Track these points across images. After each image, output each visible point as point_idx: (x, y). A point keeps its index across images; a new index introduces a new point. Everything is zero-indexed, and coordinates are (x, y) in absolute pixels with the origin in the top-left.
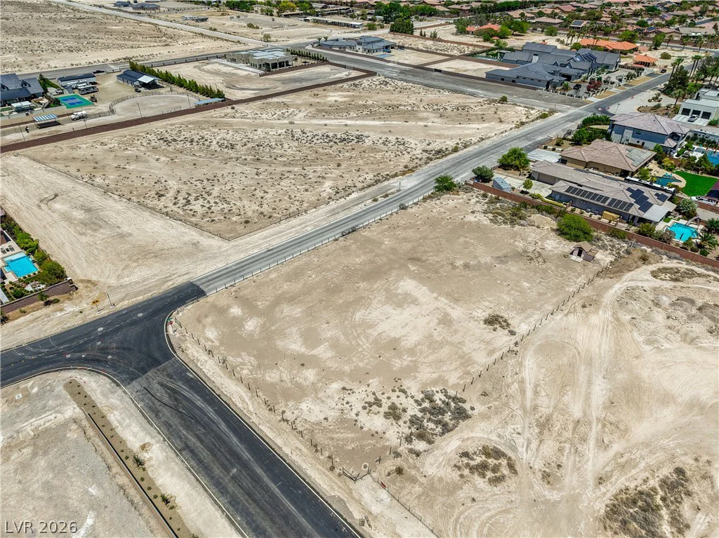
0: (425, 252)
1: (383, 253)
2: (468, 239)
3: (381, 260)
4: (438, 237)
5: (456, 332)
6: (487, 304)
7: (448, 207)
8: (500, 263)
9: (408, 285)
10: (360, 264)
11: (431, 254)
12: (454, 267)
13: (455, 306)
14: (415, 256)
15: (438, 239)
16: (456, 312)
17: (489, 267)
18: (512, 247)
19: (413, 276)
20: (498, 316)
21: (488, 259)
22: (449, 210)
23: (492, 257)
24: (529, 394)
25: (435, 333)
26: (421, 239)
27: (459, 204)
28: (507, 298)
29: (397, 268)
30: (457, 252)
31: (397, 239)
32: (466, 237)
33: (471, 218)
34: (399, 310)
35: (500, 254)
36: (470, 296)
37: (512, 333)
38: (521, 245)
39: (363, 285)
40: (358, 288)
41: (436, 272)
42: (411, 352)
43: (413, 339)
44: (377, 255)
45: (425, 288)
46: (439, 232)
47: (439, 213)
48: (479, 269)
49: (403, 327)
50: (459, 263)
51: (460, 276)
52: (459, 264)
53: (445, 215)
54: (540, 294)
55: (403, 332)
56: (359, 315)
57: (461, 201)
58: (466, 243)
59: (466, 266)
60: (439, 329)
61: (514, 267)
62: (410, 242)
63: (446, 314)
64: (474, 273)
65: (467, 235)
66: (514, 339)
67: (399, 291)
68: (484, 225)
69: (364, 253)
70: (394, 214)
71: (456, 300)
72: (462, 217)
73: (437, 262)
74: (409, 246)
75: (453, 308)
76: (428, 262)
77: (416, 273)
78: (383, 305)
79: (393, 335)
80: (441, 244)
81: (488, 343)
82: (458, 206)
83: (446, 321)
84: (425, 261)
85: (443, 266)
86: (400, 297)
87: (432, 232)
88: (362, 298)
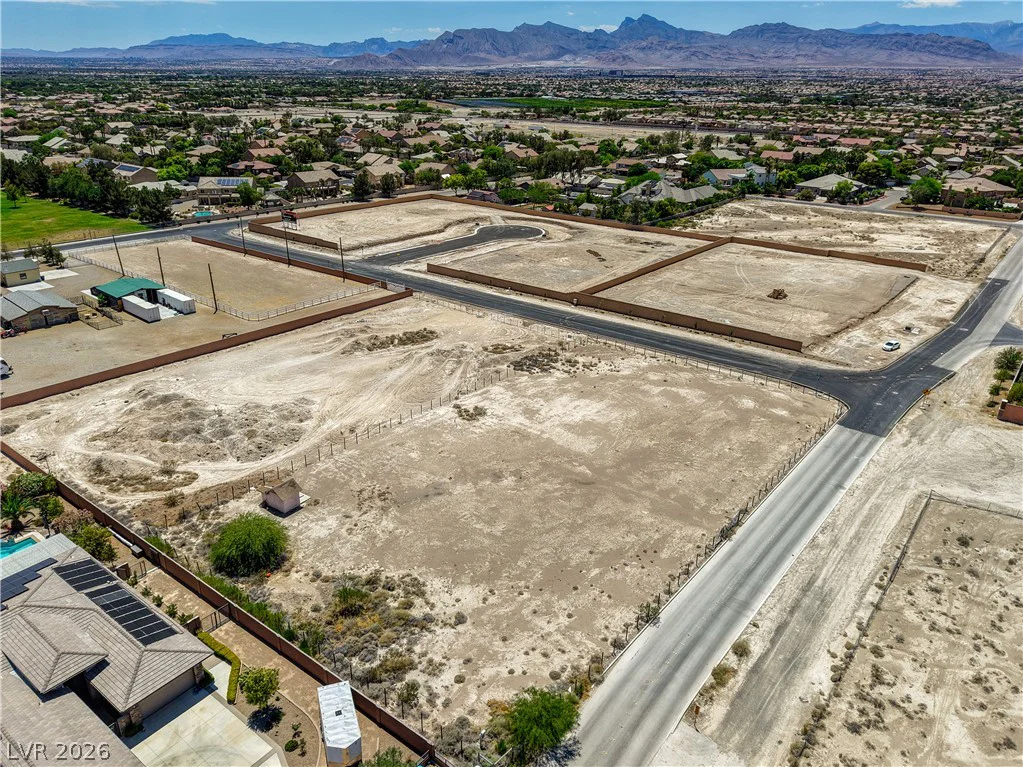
0: (568, 498)
1: (643, 493)
2: (487, 530)
3: (639, 479)
4: (548, 532)
5: (519, 405)
6: (477, 431)
7: (525, 640)
8: (440, 484)
9: (585, 445)
10: (669, 471)
11: (557, 494)
12: (517, 474)
13: (519, 426)
14: (584, 490)
15: (548, 526)
16: (518, 420)
17: (461, 477)
18: (405, 517)
19: (579, 457)
20: (468, 420)
21: (458, 489)
22: (525, 625)
23: (450, 494)
24: (460, 371)
25: (542, 402)
26: (582, 526)
27: (493, 657)
28: (450, 438)
29: (607, 467)
30: (512, 499)
31: (628, 523)
32: (490, 535)
33: (469, 597)
34: (588, 419)
35: (435, 501)
36: (498, 438)
37: (457, 407)
38: (384, 523)
39: (647, 443)
40: (652, 439)
41: (545, 465)
42: (565, 391)
43: (565, 399)
44: (651, 487)
45: (560, 443)
46: (546, 544)
47: (549, 612)
48: (478, 472)
49: (579, 406)
50: (509, 481)
51: (509, 461)
52: (509, 478)
53: (533, 605)
54: (401, 445)
55: (577, 403)
56: (634, 413)
57: (487, 672)
58: (490, 522)
59: (497, 476)
60: (538, 406)
61: (422, 479)
62: (601, 518)
63: (530, 418)
64: (486, 466)
65: (487, 542)
66: (458, 402)
67: (593, 438)
68: (443, 574)
69: (674, 490)
70: (664, 597)
71: (516, 432)
72: (492, 600)
73: (544, 481)
74: (599, 509)
75: (521, 424)
76: (560, 480)
77: (576, 461)
78: (610, 422)
79: (588, 401)
80: (541, 516)
81: (487, 399)
82: (498, 644)
83: (530, 413)
84: (565, 482)
85: (536, 474)
86: (591, 432)
87: (561, 546)
88: (641, 427)
